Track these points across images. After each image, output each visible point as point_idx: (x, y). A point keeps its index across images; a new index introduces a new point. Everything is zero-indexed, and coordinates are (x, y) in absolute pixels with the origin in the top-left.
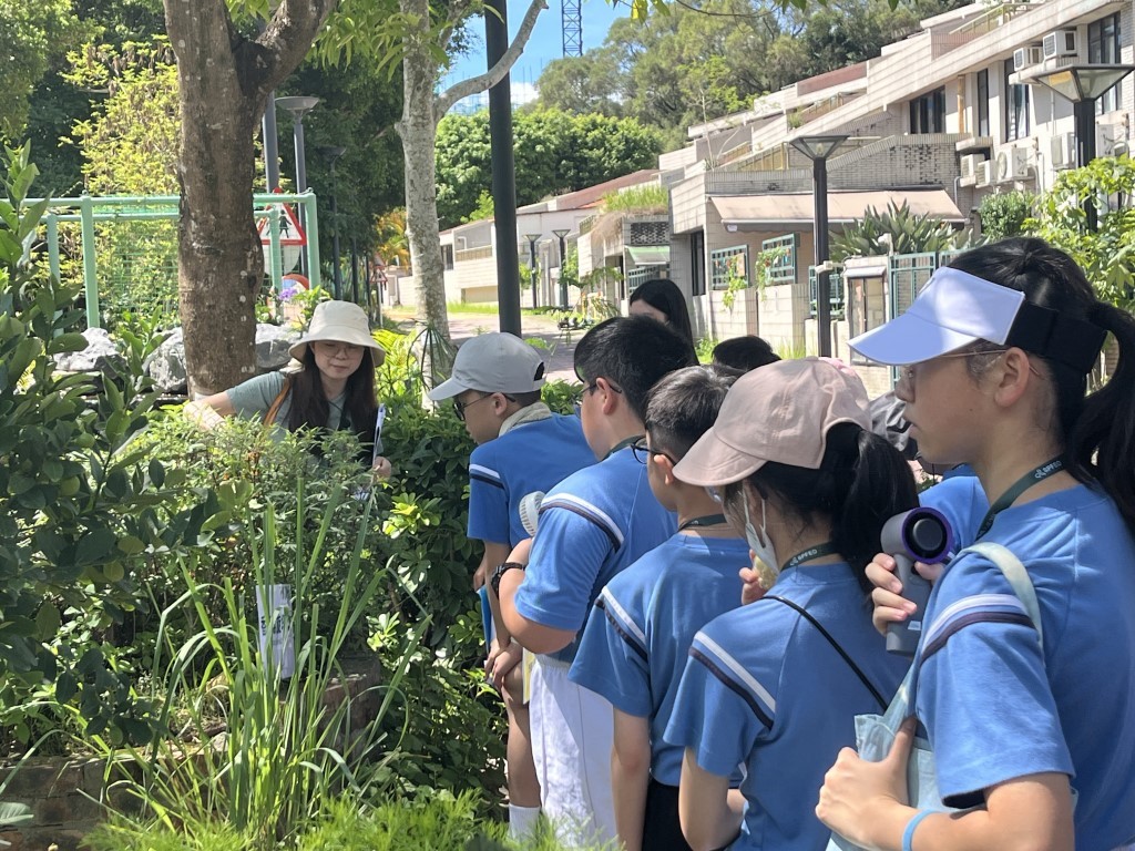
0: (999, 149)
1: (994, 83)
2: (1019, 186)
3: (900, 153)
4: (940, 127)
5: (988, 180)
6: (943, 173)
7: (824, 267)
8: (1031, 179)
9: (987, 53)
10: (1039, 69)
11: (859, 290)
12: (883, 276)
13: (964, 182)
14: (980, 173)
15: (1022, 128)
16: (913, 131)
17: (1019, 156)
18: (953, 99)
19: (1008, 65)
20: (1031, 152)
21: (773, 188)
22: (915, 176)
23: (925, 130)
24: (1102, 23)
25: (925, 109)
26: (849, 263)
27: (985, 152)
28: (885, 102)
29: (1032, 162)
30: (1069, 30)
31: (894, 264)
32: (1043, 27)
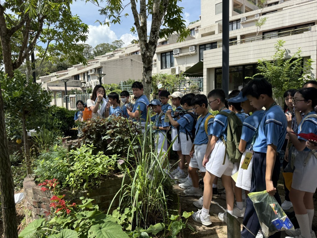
0: (87, 83)
1: (86, 74)
2: (90, 87)
3: (74, 82)
4: (79, 79)
5: (86, 86)
6: (80, 85)
7: (67, 96)
8: (91, 86)
9: (85, 71)
10: (92, 73)
11: (72, 99)
12: (75, 97)
13: (82, 86)
14: (85, 85)
15: (90, 80)
16: (75, 79)
17: (90, 84)
18: (80, 76)
19: (87, 72)
20: (91, 83)
21: (57, 86)
22: (76, 85)
23: (77, 80)
24: (99, 68)
25: (76, 77)
26: (70, 95)
27: (85, 83)
28: (71, 76)
29: (91, 84)
30: (95, 69)
31: (76, 95)
32: (92, 68)
